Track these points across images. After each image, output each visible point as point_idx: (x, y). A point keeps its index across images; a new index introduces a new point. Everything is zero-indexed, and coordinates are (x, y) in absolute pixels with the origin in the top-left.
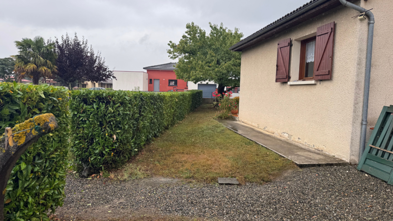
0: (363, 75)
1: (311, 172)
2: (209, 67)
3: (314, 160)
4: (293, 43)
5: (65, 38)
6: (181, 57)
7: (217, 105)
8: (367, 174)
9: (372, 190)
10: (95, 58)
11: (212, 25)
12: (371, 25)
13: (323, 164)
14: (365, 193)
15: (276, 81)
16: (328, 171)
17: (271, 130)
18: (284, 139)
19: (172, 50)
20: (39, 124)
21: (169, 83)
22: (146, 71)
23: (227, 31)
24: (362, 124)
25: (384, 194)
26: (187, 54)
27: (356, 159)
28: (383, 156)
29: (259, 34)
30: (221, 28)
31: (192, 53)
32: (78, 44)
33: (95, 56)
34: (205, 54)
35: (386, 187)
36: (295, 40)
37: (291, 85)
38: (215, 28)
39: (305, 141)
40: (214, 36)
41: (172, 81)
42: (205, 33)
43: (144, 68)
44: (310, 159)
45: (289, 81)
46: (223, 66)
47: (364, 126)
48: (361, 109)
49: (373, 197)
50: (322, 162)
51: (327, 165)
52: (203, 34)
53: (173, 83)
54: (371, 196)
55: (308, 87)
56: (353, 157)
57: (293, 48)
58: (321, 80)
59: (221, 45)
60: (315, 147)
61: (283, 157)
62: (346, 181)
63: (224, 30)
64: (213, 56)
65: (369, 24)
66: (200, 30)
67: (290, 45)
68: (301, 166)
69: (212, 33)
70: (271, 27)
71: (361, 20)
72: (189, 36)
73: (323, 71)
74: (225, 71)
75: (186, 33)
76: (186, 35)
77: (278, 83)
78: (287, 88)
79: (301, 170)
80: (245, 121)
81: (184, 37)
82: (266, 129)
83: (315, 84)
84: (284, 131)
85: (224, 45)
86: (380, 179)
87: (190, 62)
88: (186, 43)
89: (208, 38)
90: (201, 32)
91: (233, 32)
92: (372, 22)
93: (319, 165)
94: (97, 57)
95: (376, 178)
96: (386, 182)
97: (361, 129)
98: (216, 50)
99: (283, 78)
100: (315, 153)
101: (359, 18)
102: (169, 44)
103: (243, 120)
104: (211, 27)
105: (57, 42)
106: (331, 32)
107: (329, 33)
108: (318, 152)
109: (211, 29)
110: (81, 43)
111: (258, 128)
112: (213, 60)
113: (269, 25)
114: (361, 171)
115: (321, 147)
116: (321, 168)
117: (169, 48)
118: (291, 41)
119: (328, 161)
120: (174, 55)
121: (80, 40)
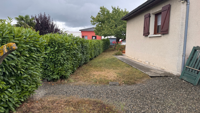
0: (184, 31)
1: (156, 80)
2: (111, 28)
3: (159, 74)
4: (151, 15)
5: (40, 15)
6: (97, 24)
7: (115, 48)
8: (184, 80)
9: (184, 88)
10: (54, 25)
11: (113, 7)
12: (188, 5)
13: (163, 76)
14: (181, 89)
15: (144, 35)
16: (165, 79)
17: (140, 60)
18: (146, 64)
19: (93, 20)
20: (9, 47)
21: (92, 38)
22: (80, 32)
23: (120, 10)
24: (183, 56)
25: (190, 90)
26: (100, 23)
27: (180, 73)
28: (192, 71)
29: (134, 11)
30: (118, 9)
31: (103, 22)
32: (46, 18)
33: (54, 24)
34: (110, 22)
35: (192, 87)
36: (152, 14)
37: (150, 37)
38: (114, 9)
39: (156, 65)
40: (114, 13)
41: (94, 36)
42: (109, 11)
43: (80, 30)
44: (157, 73)
45: (149, 35)
46: (118, 28)
47: (184, 57)
48: (182, 48)
49: (184, 91)
50: (162, 75)
51: (165, 76)
52: (108, 12)
53: (94, 38)
54: (184, 90)
55: (158, 38)
56: (178, 73)
57: (151, 18)
58: (164, 34)
59: (117, 18)
60: (161, 68)
61: (143, 73)
62: (172, 84)
63: (119, 10)
64: (113, 23)
65: (187, 5)
66: (107, 10)
67: (150, 17)
68: (151, 77)
69: (113, 11)
70: (140, 8)
71: (183, 3)
72: (101, 13)
73: (164, 29)
74: (119, 31)
75: (100, 11)
76: (100, 12)
77: (144, 36)
78: (147, 38)
79: (151, 79)
80: (128, 56)
81: (99, 13)
82: (138, 59)
83: (161, 36)
84: (147, 60)
85: (119, 17)
86: (190, 83)
87: (102, 27)
88: (100, 17)
89: (111, 14)
90: (107, 11)
91: (124, 10)
92: (188, 3)
93: (161, 76)
94: (55, 24)
95: (188, 82)
96: (193, 84)
97: (183, 58)
98: (115, 20)
99: (146, 33)
100: (160, 71)
101: (182, 1)
102: (91, 18)
103: (127, 56)
104: (113, 8)
105: (36, 17)
106: (168, 9)
107: (167, 10)
108: (162, 70)
109: (112, 9)
110: (47, 18)
111: (134, 59)
112: (113, 25)
113: (139, 6)
114: (182, 79)
115: (164, 68)
116: (161, 78)
117: (91, 19)
118: (150, 14)
119: (165, 75)
120: (94, 23)
121: (47, 16)
